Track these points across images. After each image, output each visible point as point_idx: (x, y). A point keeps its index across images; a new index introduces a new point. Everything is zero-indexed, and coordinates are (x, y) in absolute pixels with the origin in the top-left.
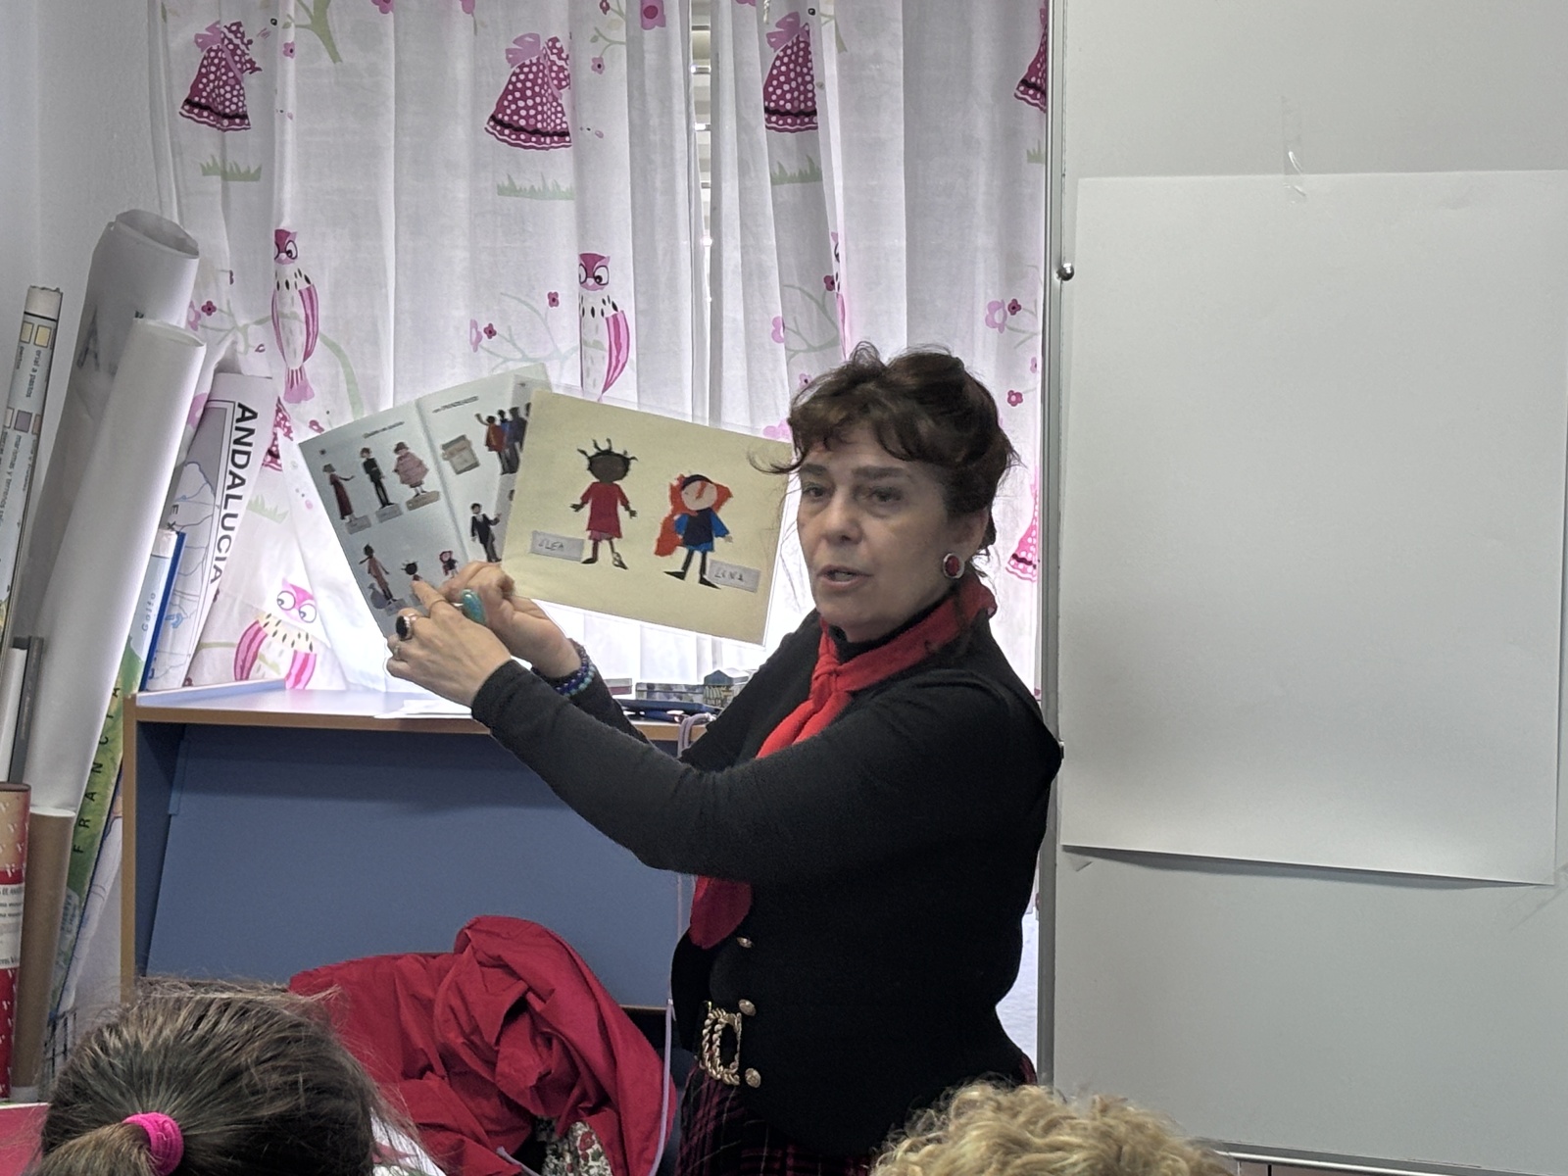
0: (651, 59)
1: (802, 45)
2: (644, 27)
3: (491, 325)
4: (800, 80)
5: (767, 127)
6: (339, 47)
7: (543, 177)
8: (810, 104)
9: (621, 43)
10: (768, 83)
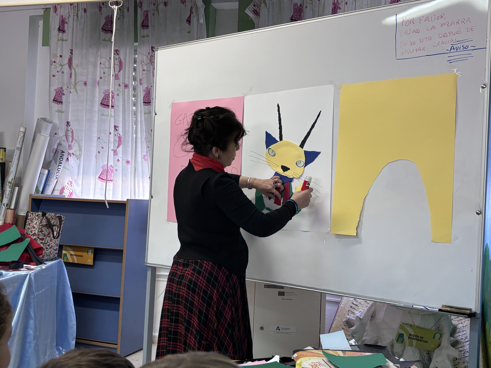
0: (126, 94)
1: (149, 92)
2: (125, 88)
3: (99, 137)
4: (148, 97)
5: (144, 105)
6: (78, 92)
7: (108, 113)
8: (150, 101)
9: (122, 91)
10: (144, 98)
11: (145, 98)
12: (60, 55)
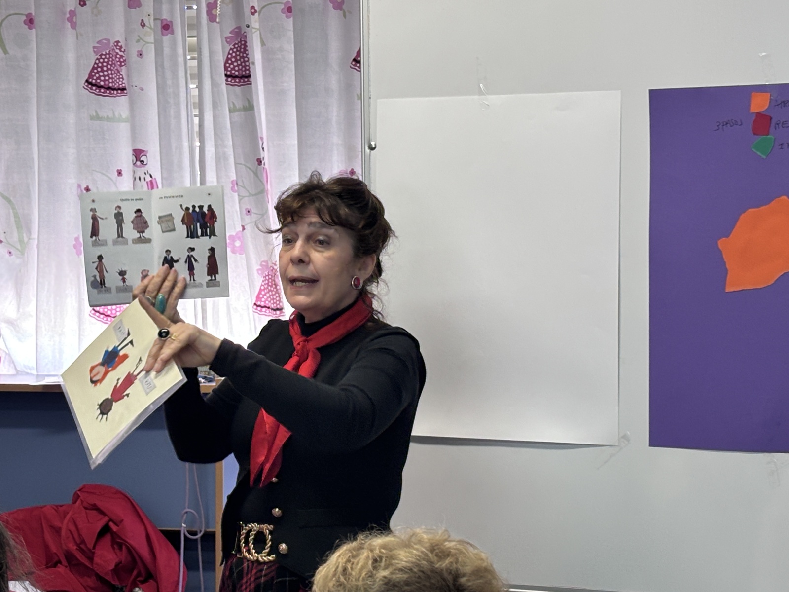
0: (167, 50)
1: (243, 43)
3: (88, 187)
4: (242, 60)
5: (226, 84)
6: (7, 47)
7: (113, 110)
8: (247, 72)
9: (152, 43)
10: (226, 62)
11: (232, 63)
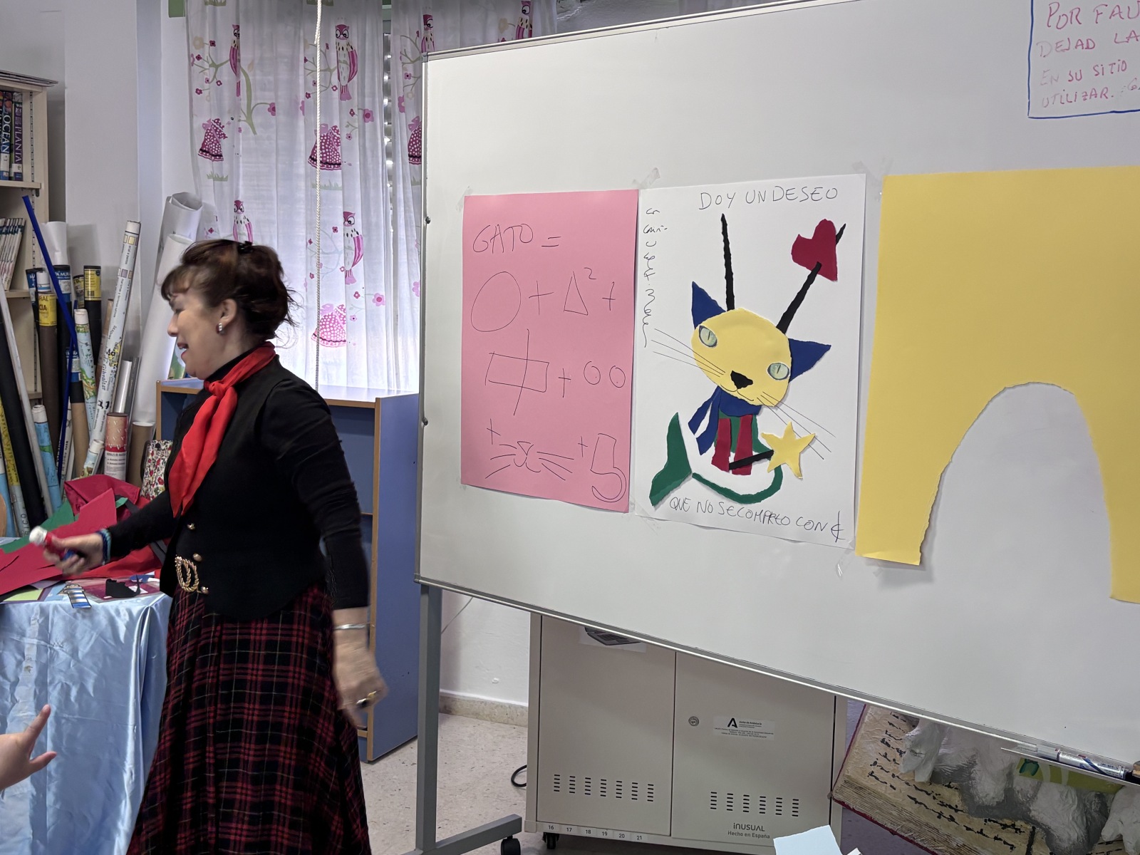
0: (368, 134)
2: (365, 121)
4: (418, 144)
5: (410, 163)
6: (257, 130)
7: (329, 180)
9: (357, 128)
10: (409, 145)
11: (413, 145)
12: (211, 42)
